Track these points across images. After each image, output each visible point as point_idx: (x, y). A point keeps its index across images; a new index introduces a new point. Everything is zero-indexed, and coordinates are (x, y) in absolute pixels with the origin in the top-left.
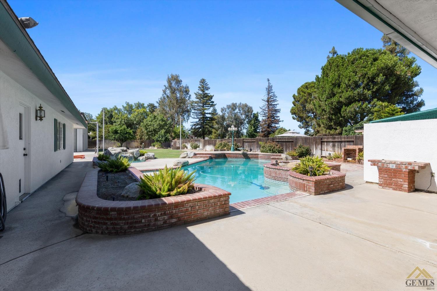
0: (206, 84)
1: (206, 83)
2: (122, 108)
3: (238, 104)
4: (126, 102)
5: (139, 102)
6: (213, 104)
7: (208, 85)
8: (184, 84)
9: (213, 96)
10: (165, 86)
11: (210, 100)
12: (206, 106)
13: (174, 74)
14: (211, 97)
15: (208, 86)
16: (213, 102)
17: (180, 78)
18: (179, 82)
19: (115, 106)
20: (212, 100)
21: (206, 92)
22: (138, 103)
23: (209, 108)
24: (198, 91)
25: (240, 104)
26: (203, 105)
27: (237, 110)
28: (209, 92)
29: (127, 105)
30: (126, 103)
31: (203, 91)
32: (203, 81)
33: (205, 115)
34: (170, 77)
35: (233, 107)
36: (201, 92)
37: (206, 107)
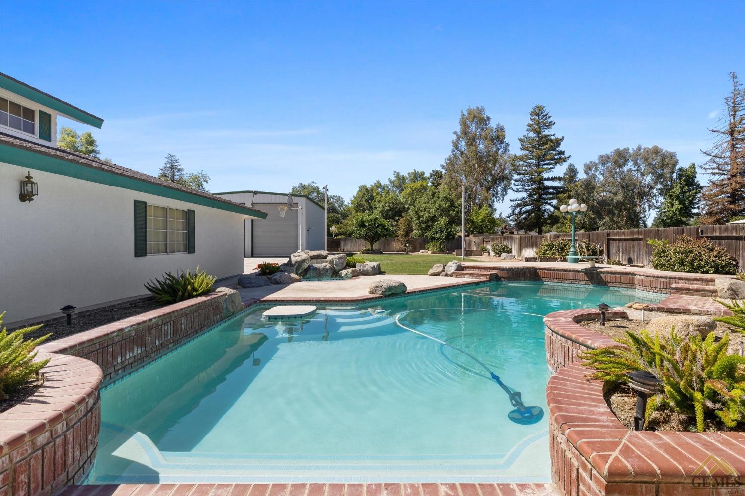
0: (546, 115)
1: (544, 114)
2: (388, 183)
3: (631, 151)
4: (395, 172)
5: (415, 170)
6: (563, 156)
7: (550, 117)
8: (493, 124)
9: (563, 138)
10: (456, 133)
11: (554, 150)
12: (544, 164)
13: (473, 107)
14: (558, 142)
15: (550, 120)
16: (562, 153)
17: (487, 113)
18: (483, 121)
19: (379, 182)
20: (561, 148)
21: (547, 132)
22: (413, 171)
23: (551, 166)
24: (526, 133)
25: (639, 148)
26: (539, 163)
27: (630, 165)
28: (553, 133)
29: (396, 176)
30: (394, 174)
31: (538, 133)
32: (539, 112)
33: (543, 183)
34: (466, 113)
35: (621, 157)
36: (532, 135)
37: (544, 166)
